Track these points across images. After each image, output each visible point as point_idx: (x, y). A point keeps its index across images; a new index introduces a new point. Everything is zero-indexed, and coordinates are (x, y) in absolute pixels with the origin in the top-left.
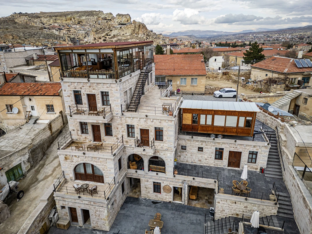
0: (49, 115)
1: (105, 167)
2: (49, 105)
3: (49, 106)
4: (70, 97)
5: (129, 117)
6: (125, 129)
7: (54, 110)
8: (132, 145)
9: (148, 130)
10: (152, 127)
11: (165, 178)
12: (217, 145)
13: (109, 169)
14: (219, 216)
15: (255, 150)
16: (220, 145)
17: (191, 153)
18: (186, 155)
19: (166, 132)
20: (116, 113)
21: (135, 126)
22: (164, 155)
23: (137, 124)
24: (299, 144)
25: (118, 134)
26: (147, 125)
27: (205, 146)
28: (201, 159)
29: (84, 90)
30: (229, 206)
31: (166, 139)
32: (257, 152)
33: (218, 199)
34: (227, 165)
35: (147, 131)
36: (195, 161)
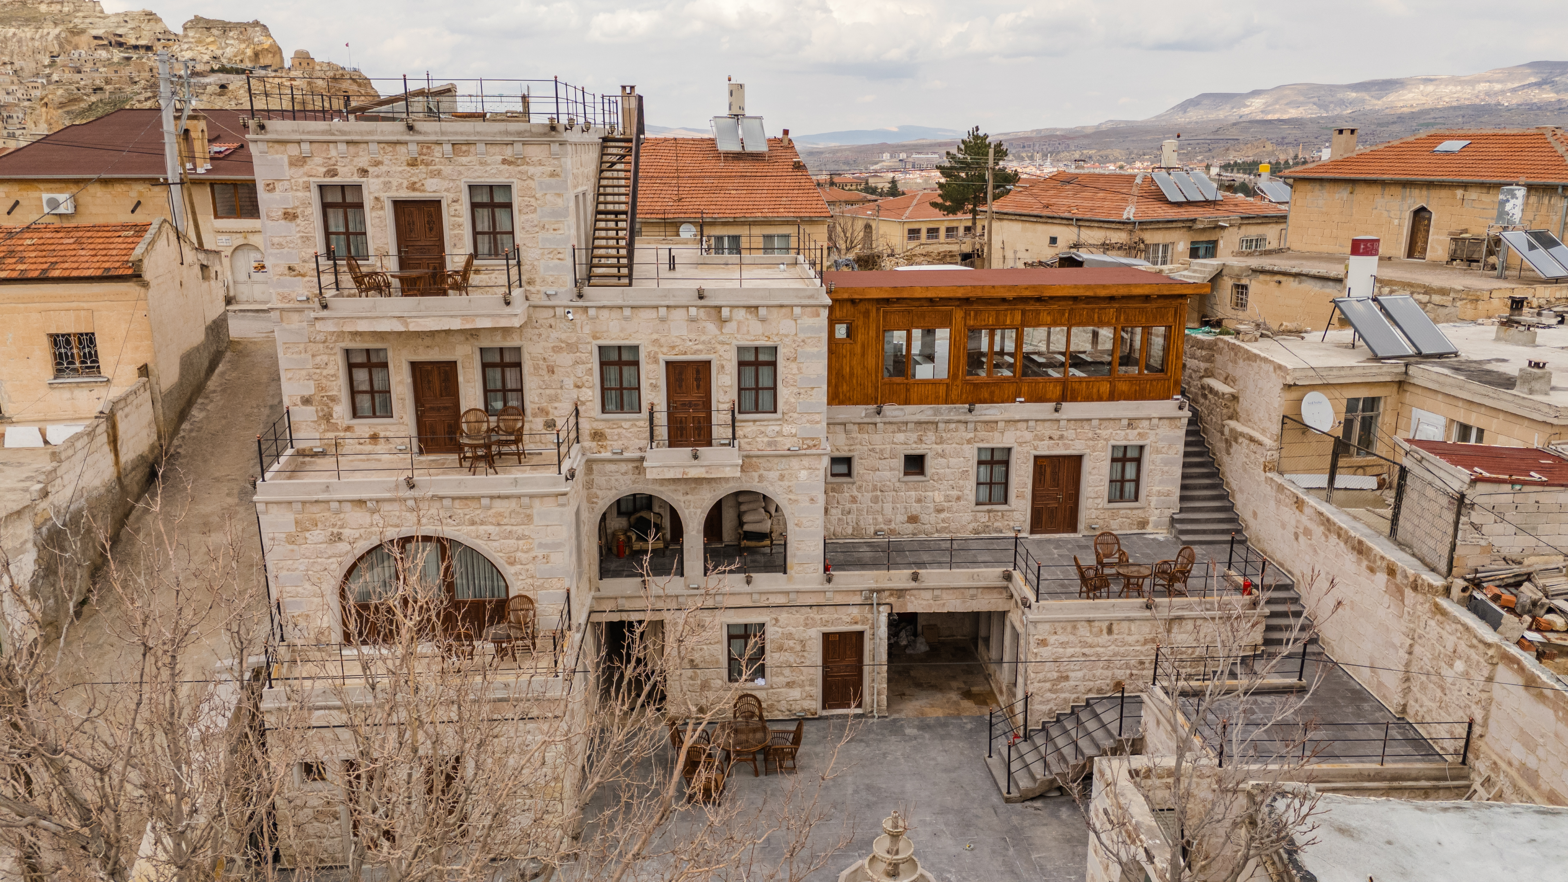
0: (66, 394)
1: (521, 542)
2: (67, 337)
3: (68, 342)
4: (298, 221)
5: (611, 308)
6: (590, 371)
7: (101, 364)
8: (627, 448)
9: (708, 363)
10: (726, 347)
11: (787, 593)
12: (982, 434)
13: (540, 553)
14: (1049, 707)
15: (1131, 438)
16: (997, 434)
17: (875, 489)
18: (854, 500)
19: (794, 366)
20: (543, 289)
21: (641, 349)
22: (782, 477)
23: (655, 336)
24: (1297, 374)
25: (555, 398)
26: (703, 338)
27: (935, 446)
28: (919, 509)
29: (382, 179)
30: (1086, 650)
31: (793, 400)
32: (1141, 448)
33: (1039, 626)
34: (1027, 526)
35: (702, 369)
36: (893, 526)
